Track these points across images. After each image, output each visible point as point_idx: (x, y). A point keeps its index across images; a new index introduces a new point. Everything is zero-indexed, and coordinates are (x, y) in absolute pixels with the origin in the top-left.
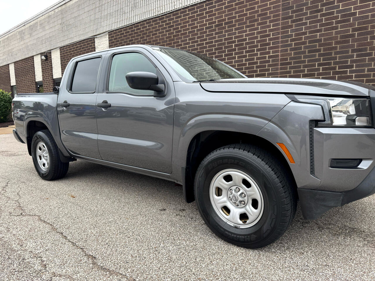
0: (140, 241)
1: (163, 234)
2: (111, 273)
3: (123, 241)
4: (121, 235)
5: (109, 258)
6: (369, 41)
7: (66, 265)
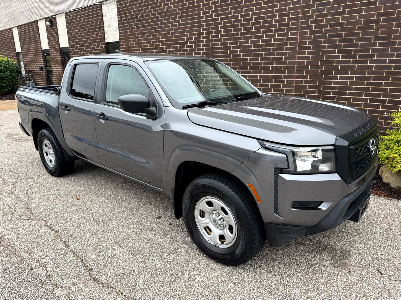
0: (132, 253)
1: (154, 246)
2: (104, 285)
3: (118, 253)
4: (117, 245)
5: (104, 271)
6: (394, 28)
7: (66, 276)
